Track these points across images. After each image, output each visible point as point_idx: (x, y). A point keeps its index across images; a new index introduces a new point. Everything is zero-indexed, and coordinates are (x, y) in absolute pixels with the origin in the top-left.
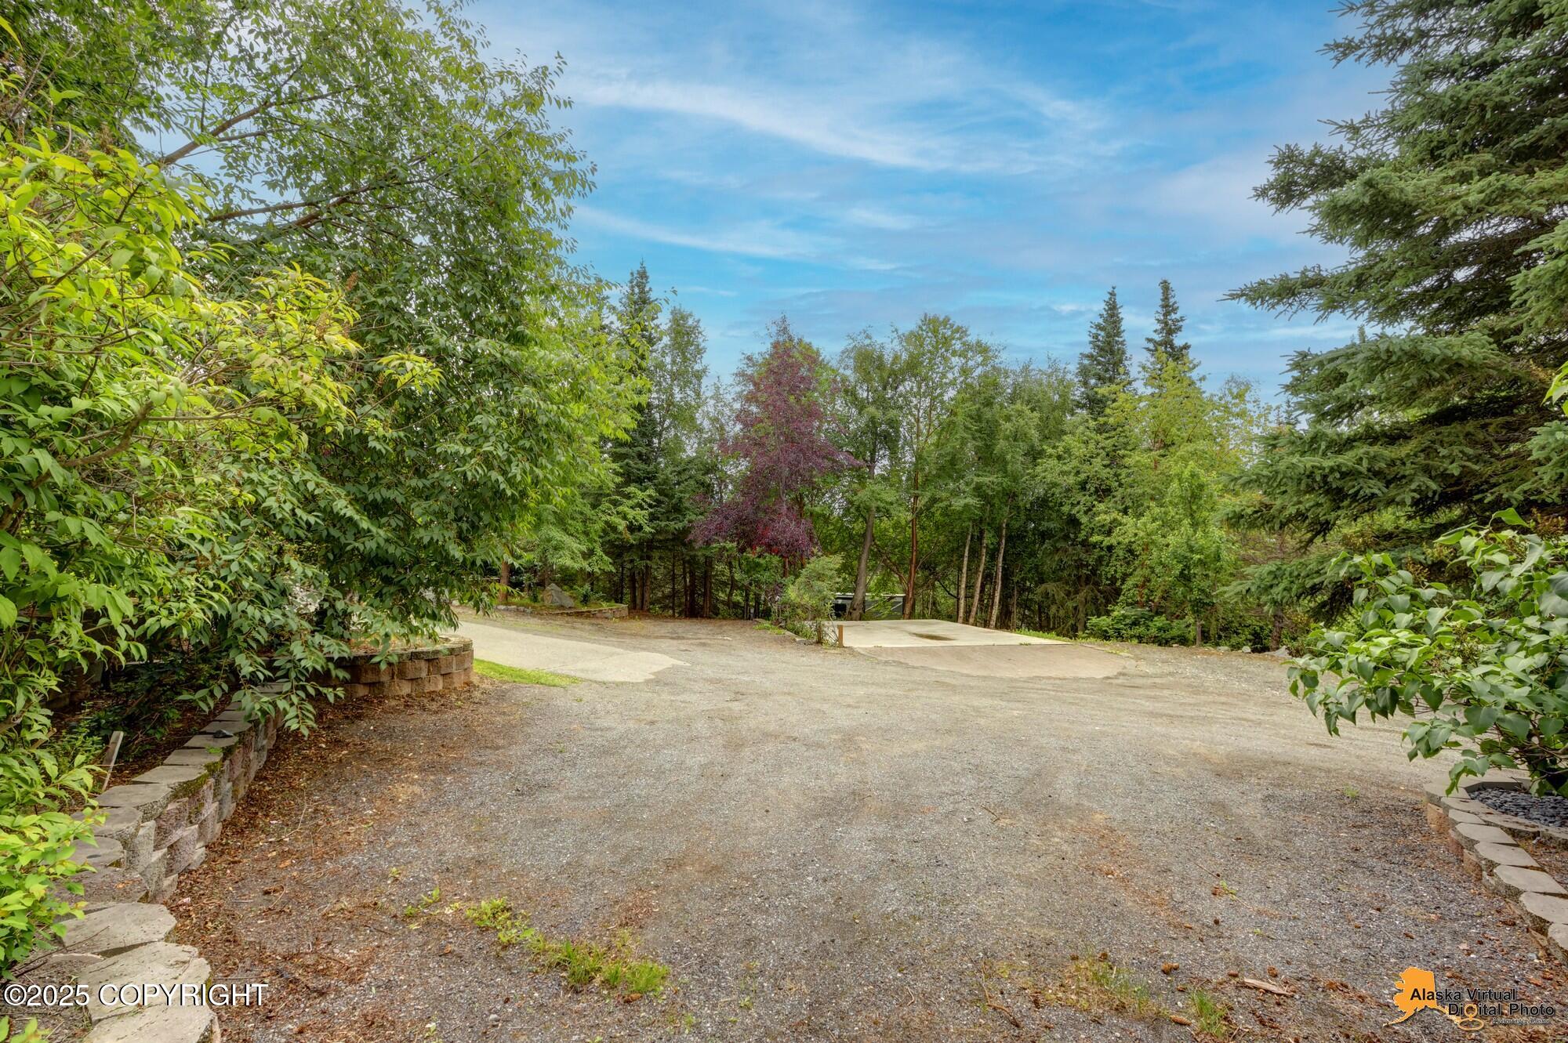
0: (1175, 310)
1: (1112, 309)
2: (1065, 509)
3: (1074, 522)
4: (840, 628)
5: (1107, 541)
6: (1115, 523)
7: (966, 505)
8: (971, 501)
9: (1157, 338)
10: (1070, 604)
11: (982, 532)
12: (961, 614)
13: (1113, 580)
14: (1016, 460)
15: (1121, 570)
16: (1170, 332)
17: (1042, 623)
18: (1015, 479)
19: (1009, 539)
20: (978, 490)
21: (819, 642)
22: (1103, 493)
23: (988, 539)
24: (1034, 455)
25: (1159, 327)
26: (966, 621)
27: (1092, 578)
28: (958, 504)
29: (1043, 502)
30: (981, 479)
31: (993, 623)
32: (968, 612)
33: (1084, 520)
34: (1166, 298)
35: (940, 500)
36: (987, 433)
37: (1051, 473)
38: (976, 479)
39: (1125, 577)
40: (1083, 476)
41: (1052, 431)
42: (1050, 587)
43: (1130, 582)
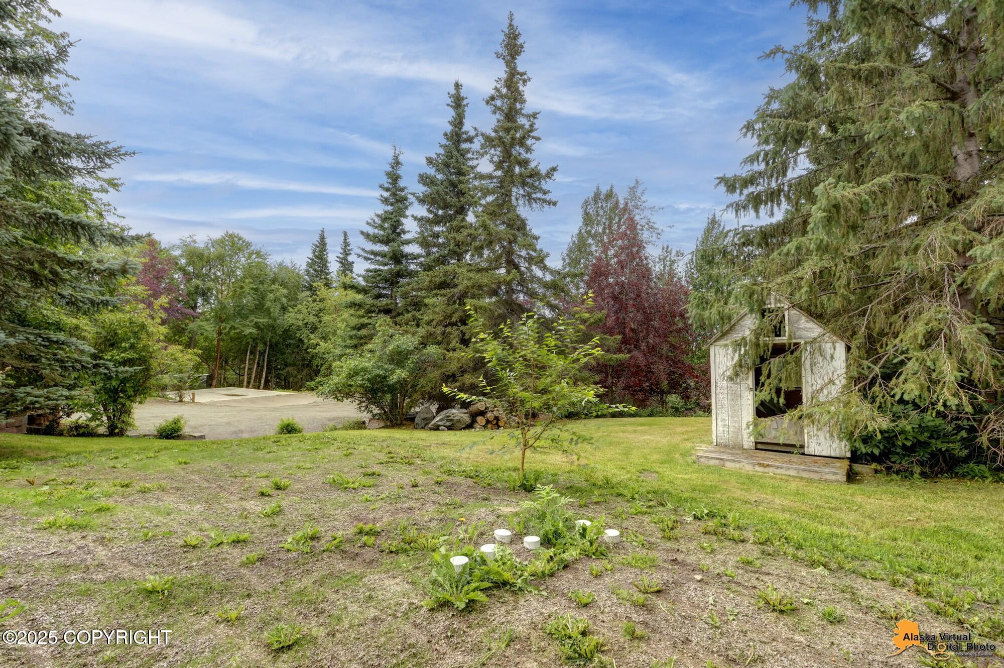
0: (349, 245)
1: (322, 238)
2: (298, 335)
3: (301, 340)
4: (193, 394)
5: (315, 351)
6: (318, 344)
7: (250, 333)
8: (254, 331)
9: (341, 256)
10: (299, 377)
11: (257, 344)
12: (245, 383)
13: (317, 366)
14: (276, 311)
15: (320, 362)
16: (347, 255)
17: (286, 387)
18: (275, 320)
19: (271, 346)
20: (257, 326)
21: (181, 401)
22: (314, 329)
23: (260, 347)
24: (284, 309)
25: (342, 251)
26: (248, 387)
27: (309, 365)
28: (248, 331)
29: (286, 331)
30: (258, 320)
31: (262, 387)
32: (249, 383)
33: (306, 341)
34: (345, 240)
35: (235, 329)
36: (261, 297)
37: (291, 318)
38: (255, 320)
39: (322, 365)
40: (306, 321)
41: (293, 299)
42: (289, 369)
43: (324, 367)
